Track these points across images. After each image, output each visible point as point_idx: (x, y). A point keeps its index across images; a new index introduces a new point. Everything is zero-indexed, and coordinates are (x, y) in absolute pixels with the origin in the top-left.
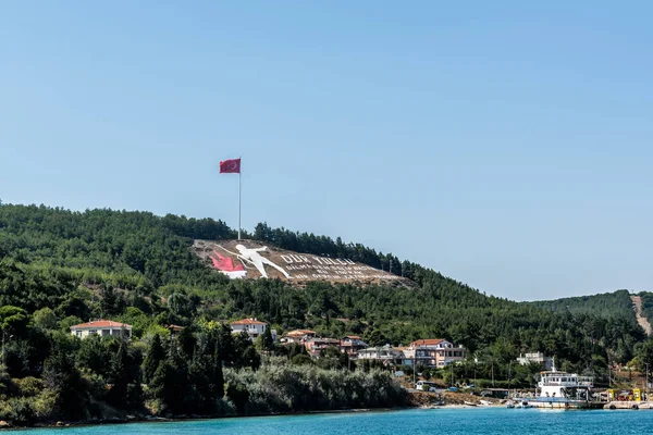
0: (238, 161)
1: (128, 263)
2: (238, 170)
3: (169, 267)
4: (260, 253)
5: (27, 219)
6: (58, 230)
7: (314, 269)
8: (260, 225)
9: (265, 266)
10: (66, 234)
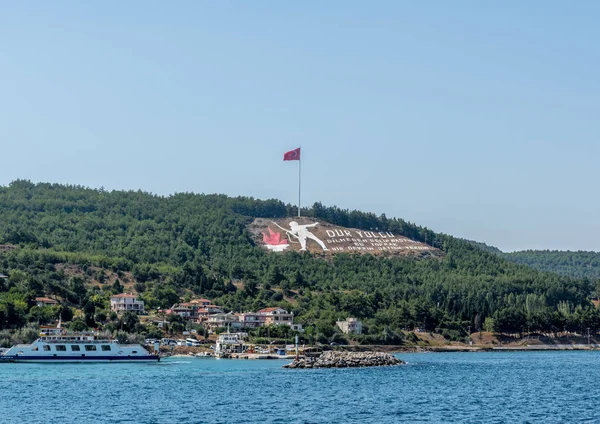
0: (298, 150)
1: (186, 240)
2: (298, 158)
3: (218, 242)
4: (309, 229)
5: (116, 204)
6: (137, 212)
7: (352, 242)
8: (316, 204)
9: (308, 240)
10: (142, 216)
